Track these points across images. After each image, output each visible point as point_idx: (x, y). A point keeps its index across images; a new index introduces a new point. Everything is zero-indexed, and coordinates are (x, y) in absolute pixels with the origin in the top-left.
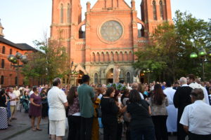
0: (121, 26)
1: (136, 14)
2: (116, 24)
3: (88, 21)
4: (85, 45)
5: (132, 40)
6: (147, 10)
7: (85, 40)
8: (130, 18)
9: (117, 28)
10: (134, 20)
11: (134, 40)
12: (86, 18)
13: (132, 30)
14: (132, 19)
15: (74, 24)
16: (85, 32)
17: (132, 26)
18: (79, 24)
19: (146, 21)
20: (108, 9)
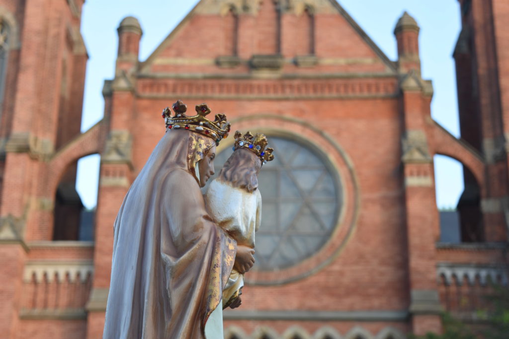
0: (328, 170)
1: (426, 97)
2: (299, 158)
3: (121, 132)
4: (86, 285)
5: (404, 264)
6: (495, 74)
7: (90, 253)
8: (385, 125)
9: (306, 180)
10: (416, 135)
11: (416, 262)
12: (109, 111)
13: (401, 199)
14: (402, 130)
15: (24, 149)
16: (93, 215)
17: (399, 172)
18: (59, 145)
19: (488, 144)
20: (252, 65)
